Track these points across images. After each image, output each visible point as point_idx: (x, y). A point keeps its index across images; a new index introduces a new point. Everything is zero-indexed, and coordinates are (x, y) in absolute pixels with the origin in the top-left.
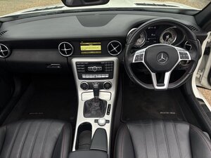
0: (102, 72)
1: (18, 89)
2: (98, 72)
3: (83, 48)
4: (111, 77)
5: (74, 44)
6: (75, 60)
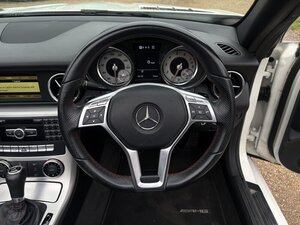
2: (28, 140)
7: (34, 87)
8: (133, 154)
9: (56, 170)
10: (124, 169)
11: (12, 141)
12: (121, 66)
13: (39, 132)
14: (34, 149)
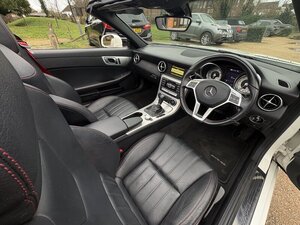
0: (174, 90)
1: (141, 86)
2: (171, 89)
3: (173, 70)
4: (178, 97)
5: (171, 64)
6: (164, 76)
7: (182, 73)
8: (197, 105)
9: (174, 104)
10: (192, 108)
11: (166, 87)
12: (218, 75)
13: (176, 88)
14: (170, 93)
